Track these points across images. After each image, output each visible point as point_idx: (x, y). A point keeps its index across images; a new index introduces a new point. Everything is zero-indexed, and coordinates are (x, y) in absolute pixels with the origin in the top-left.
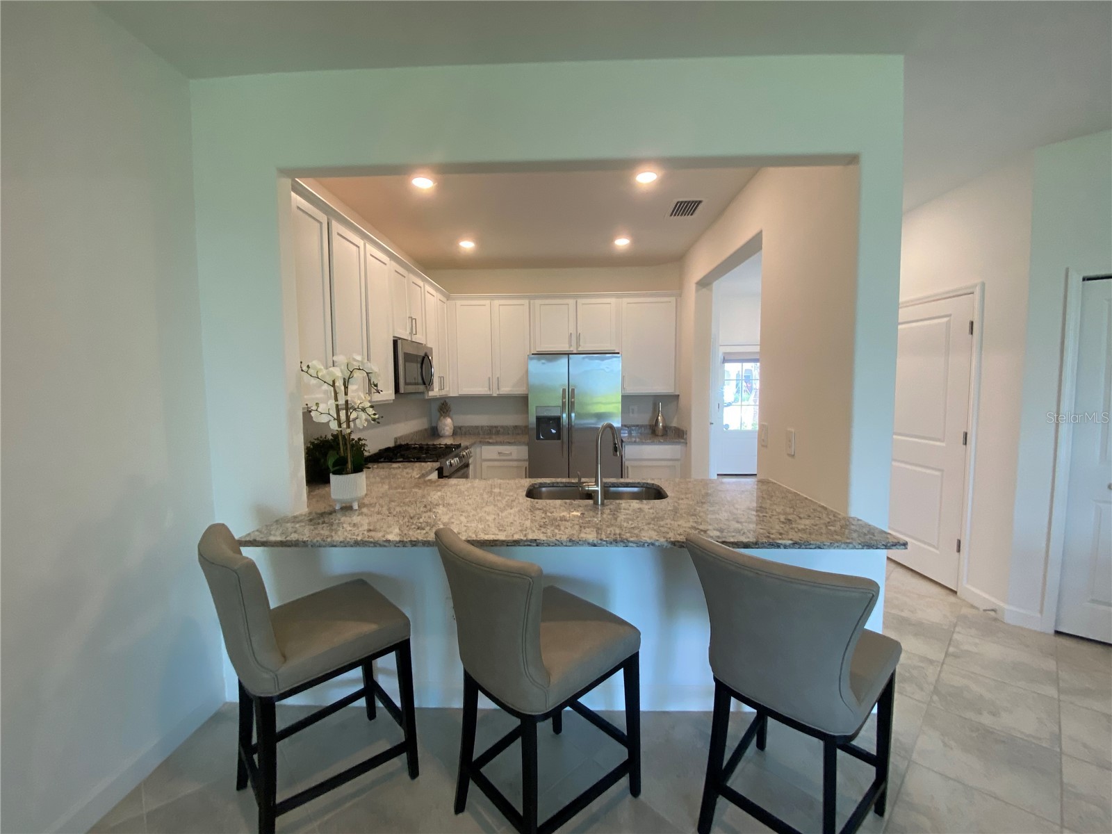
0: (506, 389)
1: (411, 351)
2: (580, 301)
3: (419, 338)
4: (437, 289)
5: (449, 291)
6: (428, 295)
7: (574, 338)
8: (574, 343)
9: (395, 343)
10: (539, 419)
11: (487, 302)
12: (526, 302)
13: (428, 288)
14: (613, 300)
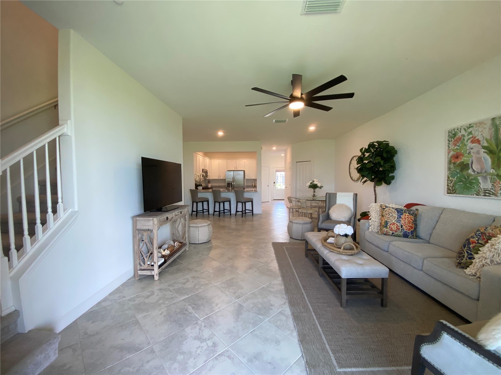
0: (222, 178)
1: (205, 171)
2: (237, 160)
3: (205, 168)
4: (208, 159)
5: (210, 158)
6: (207, 160)
7: (236, 167)
8: (236, 168)
9: (203, 170)
10: (228, 183)
11: (218, 160)
12: (226, 160)
13: (207, 159)
14: (243, 160)
